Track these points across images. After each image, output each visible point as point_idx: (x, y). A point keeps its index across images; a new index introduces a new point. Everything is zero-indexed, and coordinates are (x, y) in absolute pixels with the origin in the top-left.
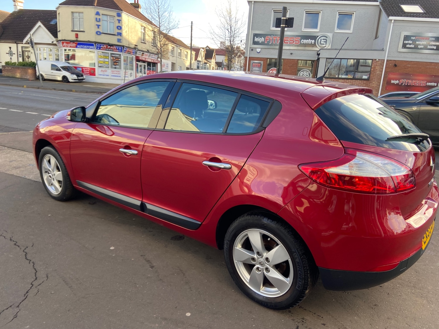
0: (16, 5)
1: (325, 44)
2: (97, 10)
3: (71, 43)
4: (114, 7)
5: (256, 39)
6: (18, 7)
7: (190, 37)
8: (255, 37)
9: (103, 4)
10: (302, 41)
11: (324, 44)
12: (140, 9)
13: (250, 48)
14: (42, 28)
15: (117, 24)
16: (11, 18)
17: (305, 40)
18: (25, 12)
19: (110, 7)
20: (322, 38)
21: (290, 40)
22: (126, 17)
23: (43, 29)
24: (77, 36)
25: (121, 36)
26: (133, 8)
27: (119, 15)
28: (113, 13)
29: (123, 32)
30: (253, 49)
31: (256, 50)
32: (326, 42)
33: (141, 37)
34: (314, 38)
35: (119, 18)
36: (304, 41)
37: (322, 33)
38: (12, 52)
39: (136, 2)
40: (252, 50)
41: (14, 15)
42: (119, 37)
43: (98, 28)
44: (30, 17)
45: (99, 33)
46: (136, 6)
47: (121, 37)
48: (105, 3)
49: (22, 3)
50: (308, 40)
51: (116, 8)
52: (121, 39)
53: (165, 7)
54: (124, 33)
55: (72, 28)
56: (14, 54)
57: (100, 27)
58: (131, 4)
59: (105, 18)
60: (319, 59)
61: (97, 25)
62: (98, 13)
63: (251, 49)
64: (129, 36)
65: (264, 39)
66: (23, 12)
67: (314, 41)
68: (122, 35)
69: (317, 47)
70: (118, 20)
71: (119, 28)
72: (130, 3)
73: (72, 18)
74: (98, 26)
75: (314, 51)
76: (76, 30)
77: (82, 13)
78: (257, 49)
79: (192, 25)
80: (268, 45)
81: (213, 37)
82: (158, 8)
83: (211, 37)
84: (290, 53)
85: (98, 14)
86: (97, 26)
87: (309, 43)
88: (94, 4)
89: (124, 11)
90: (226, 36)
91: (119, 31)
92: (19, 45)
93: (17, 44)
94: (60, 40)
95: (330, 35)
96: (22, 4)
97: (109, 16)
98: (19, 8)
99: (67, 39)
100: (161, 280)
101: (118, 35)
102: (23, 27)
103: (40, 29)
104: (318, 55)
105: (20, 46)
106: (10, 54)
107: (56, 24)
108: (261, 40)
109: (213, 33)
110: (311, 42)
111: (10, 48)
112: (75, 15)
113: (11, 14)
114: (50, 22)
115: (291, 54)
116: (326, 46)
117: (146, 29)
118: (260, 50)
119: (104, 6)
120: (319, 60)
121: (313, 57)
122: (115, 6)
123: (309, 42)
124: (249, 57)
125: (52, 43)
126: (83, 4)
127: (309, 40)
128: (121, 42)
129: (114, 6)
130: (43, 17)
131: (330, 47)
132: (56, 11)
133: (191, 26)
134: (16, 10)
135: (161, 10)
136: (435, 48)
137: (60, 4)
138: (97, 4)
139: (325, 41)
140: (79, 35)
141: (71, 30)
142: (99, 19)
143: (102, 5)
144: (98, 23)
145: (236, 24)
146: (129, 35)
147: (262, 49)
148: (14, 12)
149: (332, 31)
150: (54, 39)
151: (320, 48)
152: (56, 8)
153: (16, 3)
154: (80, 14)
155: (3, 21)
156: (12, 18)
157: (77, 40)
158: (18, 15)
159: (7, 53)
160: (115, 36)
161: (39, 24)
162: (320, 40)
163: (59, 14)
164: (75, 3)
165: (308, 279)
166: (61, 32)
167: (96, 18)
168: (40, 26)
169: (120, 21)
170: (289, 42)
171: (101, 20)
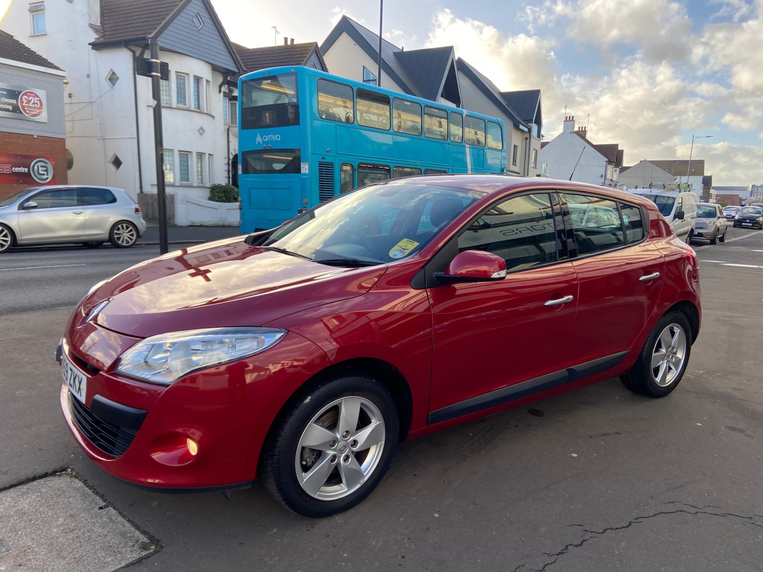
136: (10, 108)
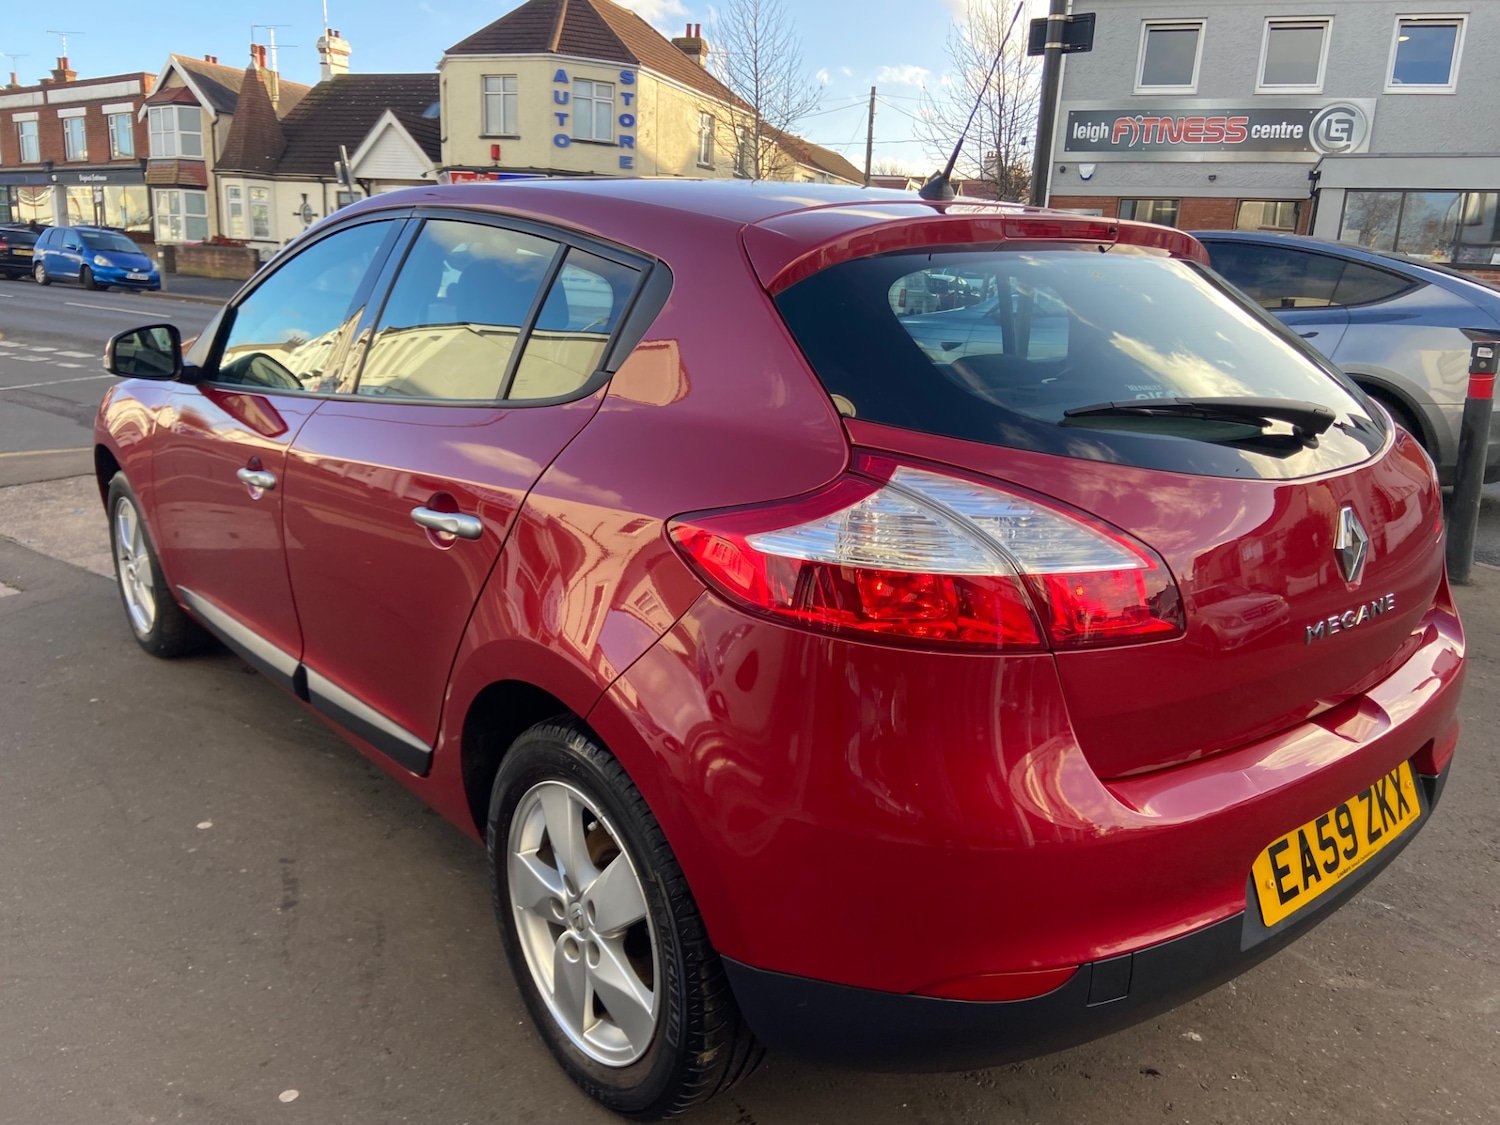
0: (328, 61)
1: (1345, 138)
2: (557, 67)
3: (479, 175)
4: (615, 54)
5: (1079, 132)
6: (332, 67)
7: (866, 141)
8: (1076, 124)
9: (581, 44)
10: (1253, 131)
11: (1341, 139)
12: (705, 56)
13: (1055, 163)
14: (396, 131)
15: (621, 109)
16: (312, 104)
17: (1268, 127)
18: (352, 83)
19: (601, 52)
20: (1334, 117)
21: (1208, 129)
22: (649, 84)
23: (399, 134)
24: (496, 152)
25: (631, 147)
26: (679, 53)
27: (628, 77)
28: (609, 71)
29: (639, 134)
30: (1066, 166)
31: (1078, 170)
32: (1349, 131)
33: (700, 149)
34: (1303, 116)
35: (627, 89)
36: (1263, 131)
37: (1332, 97)
38: (309, 209)
39: (693, 35)
40: (1063, 170)
41: (322, 94)
42: (626, 152)
43: (562, 123)
44: (364, 98)
45: (562, 141)
46: (691, 46)
47: (630, 150)
48: (586, 40)
49: (344, 54)
50: (1278, 127)
51: (619, 55)
52: (630, 158)
53: (777, 44)
54: (642, 140)
55: (482, 127)
56: (316, 215)
57: (566, 120)
58: (677, 41)
59: (582, 90)
60: (1316, 193)
61: (557, 114)
62: (561, 75)
63: (1060, 166)
64: (659, 148)
65: (1107, 128)
66: (347, 83)
67: (1301, 130)
68: (634, 144)
69: (1312, 150)
70: (623, 94)
71: (627, 121)
72: (674, 40)
73: (482, 93)
74: (562, 117)
75: (1300, 167)
76: (493, 132)
77: (514, 76)
78: (1081, 166)
79: (873, 100)
80: (1124, 151)
81: (938, 135)
82: (754, 46)
83: (930, 137)
84: (1207, 176)
85: (561, 77)
86: (557, 119)
87: (1283, 137)
88: (551, 45)
89: (645, 65)
90: (983, 130)
91: (626, 132)
92: (329, 186)
93: (324, 183)
94: (446, 169)
95: (1365, 105)
96: (347, 58)
97: (595, 84)
98: (335, 71)
99: (466, 163)
100: (285, 953)
101: (622, 146)
102: (344, 131)
103: (391, 137)
104: (1315, 177)
105: (333, 189)
106: (305, 215)
107: (439, 118)
108: (1096, 132)
109: (936, 121)
110: (1288, 131)
111: (305, 196)
112: (492, 82)
113: (314, 89)
114: (423, 111)
115: (1212, 178)
116: (1348, 146)
117: (717, 122)
118: (1091, 168)
119: (582, 50)
120: (1318, 198)
121: (1296, 188)
122: (618, 49)
123: (1283, 131)
124: (1050, 197)
125: (422, 178)
126: (518, 46)
127: (1281, 124)
128: (631, 168)
129: (613, 49)
130: (404, 98)
131: (1364, 149)
132: (438, 75)
133: (868, 104)
134: (328, 79)
135: (764, 53)
137: (447, 52)
138: (559, 44)
139: (1346, 126)
140: (502, 150)
141: (480, 134)
142: (566, 94)
143: (575, 49)
144: (562, 109)
145: (1021, 83)
146: (657, 144)
147: (1100, 165)
148: (322, 85)
149: (1372, 88)
150: (430, 165)
151: (1322, 152)
152: (436, 65)
153: (328, 56)
154: (508, 81)
155: (290, 114)
156: (315, 102)
157: (496, 166)
158: (332, 92)
159: (295, 214)
160: (614, 148)
161: (389, 117)
162: (1324, 123)
163: (445, 83)
164: (492, 46)
165: (701, 1003)
166: (449, 141)
167: (557, 93)
168: (390, 125)
169: (631, 100)
170: (1205, 134)
171: (571, 97)
